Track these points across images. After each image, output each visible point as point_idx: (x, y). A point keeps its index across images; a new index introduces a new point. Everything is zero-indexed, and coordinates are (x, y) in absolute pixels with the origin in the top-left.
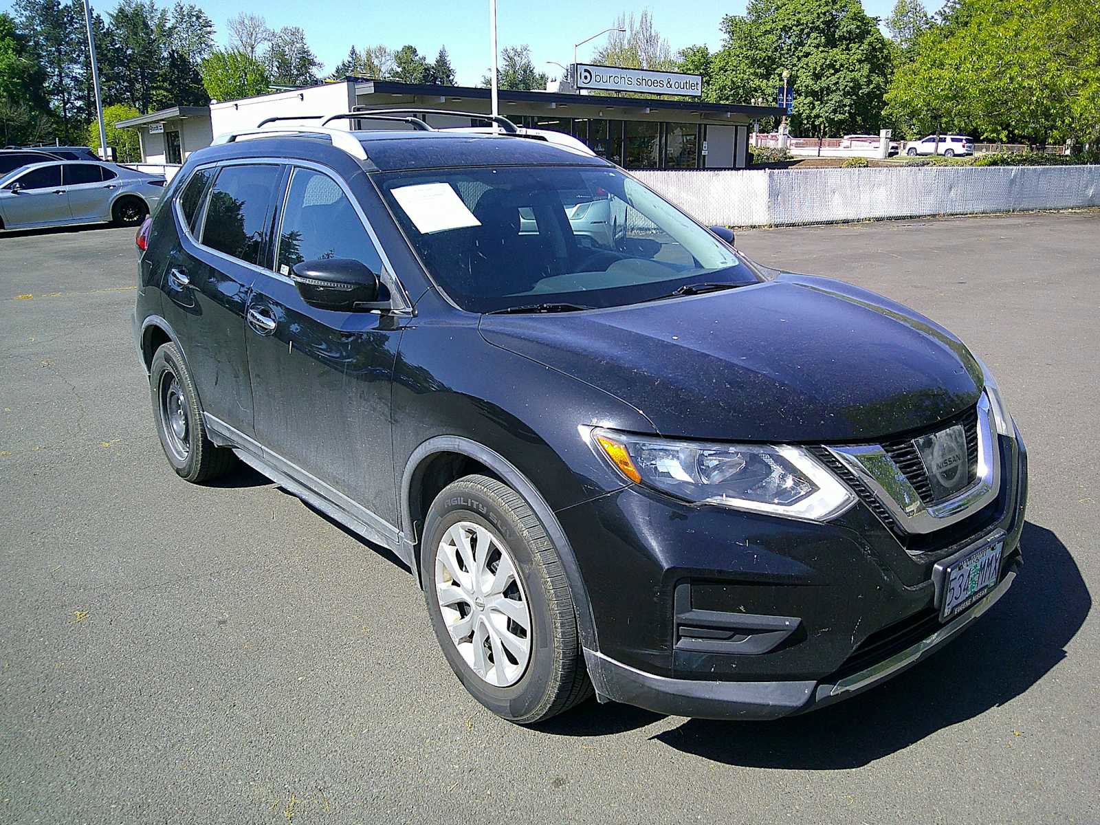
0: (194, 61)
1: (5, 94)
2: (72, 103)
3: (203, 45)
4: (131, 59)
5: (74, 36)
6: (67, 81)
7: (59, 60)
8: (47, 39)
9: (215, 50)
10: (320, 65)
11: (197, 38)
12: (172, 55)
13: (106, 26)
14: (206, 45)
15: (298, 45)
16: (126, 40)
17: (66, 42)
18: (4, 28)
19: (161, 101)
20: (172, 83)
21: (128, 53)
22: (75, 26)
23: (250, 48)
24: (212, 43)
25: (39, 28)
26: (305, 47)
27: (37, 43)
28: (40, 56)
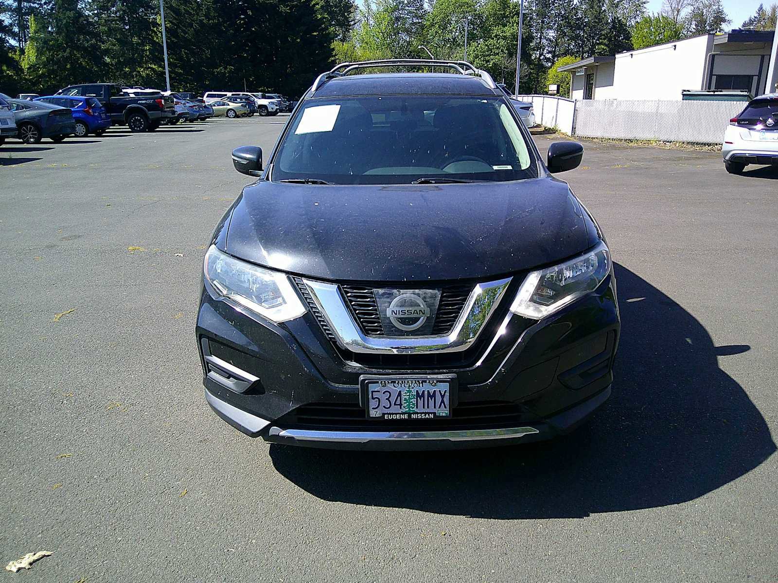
0: (630, 23)
1: (506, 51)
2: (544, 56)
3: (638, 12)
4: (587, 24)
5: (554, 12)
6: (544, 41)
7: (542, 28)
8: (537, 15)
9: (645, 15)
10: (729, 22)
11: (635, 7)
12: (613, 21)
13: (575, 4)
14: (640, 12)
15: (714, 7)
16: (585, 12)
17: (548, 16)
18: (515, 11)
19: (600, 52)
20: (610, 40)
21: (586, 20)
22: (556, 5)
23: (676, 12)
24: (645, 10)
25: (534, 9)
26: (721, 8)
27: (531, 18)
28: (531, 26)
